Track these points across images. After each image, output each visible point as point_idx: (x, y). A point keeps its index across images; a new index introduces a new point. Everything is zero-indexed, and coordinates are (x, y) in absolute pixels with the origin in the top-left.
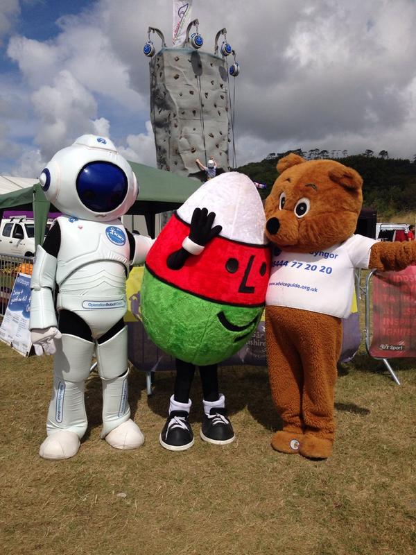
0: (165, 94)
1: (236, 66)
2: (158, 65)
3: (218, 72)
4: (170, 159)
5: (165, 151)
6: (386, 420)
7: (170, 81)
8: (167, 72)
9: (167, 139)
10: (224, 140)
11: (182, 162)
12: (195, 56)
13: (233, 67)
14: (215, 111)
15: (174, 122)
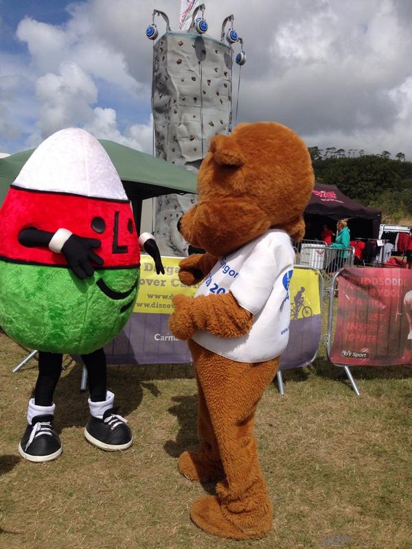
0: (167, 79)
1: (242, 54)
2: (161, 49)
3: (223, 59)
4: (168, 146)
5: (163, 138)
6: (330, 435)
7: (173, 66)
8: (169, 57)
9: (166, 125)
10: (224, 129)
11: (180, 150)
12: (199, 40)
13: (240, 55)
14: (217, 100)
15: (174, 108)
